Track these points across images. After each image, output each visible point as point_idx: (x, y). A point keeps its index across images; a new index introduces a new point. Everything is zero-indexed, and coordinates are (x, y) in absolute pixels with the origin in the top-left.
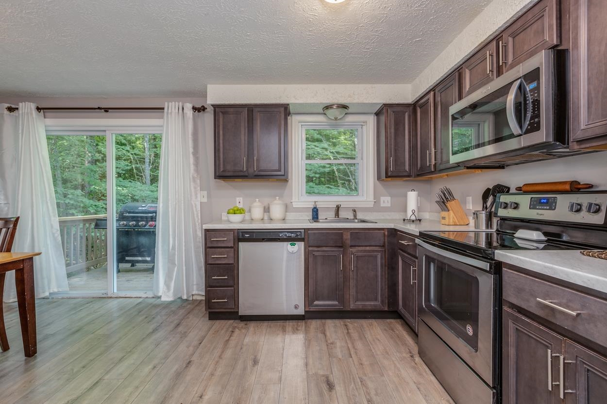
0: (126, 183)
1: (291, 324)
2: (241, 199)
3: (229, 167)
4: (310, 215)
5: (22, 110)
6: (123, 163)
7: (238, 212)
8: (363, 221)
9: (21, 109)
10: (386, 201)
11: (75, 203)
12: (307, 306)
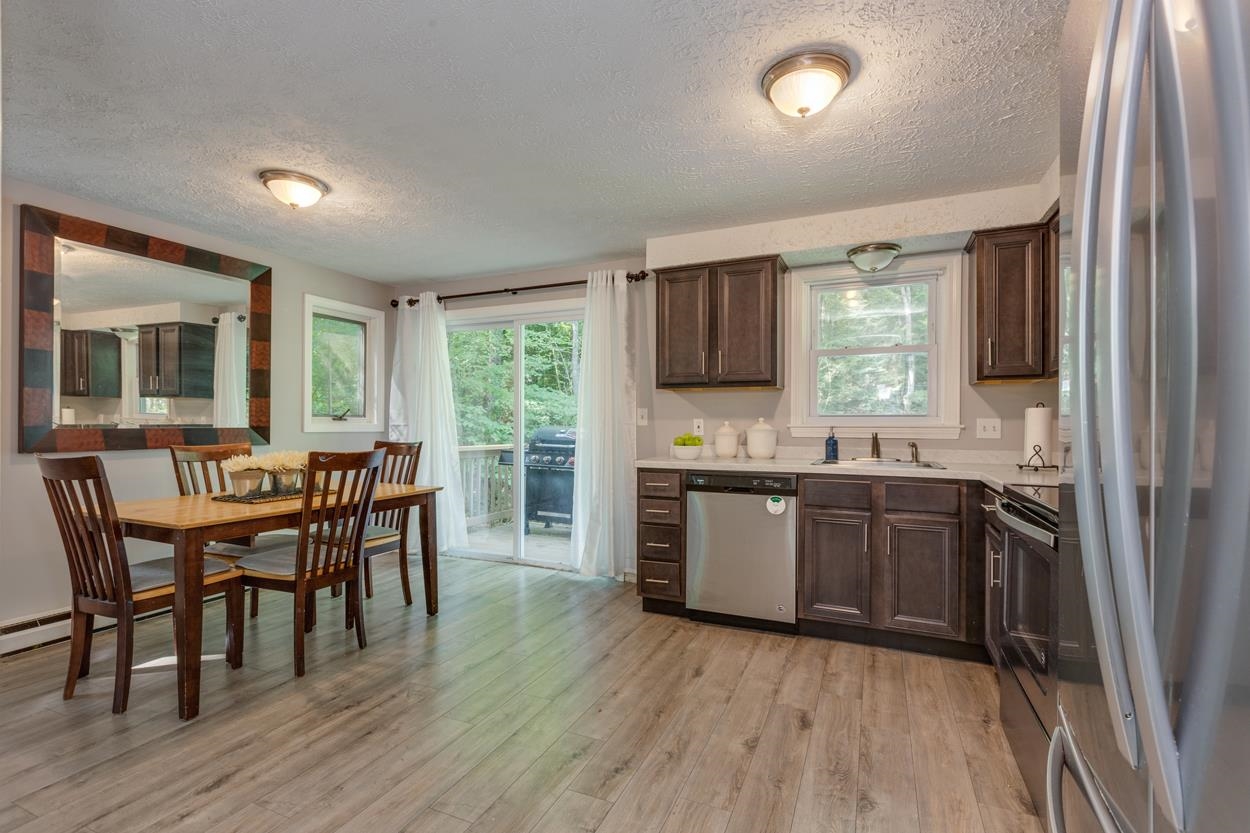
0: (543, 393)
1: (771, 636)
2: (704, 421)
3: (678, 369)
4: (821, 452)
5: (423, 302)
6: (539, 361)
7: (690, 442)
8: (928, 466)
9: (421, 301)
10: (989, 426)
11: (475, 427)
12: (798, 611)
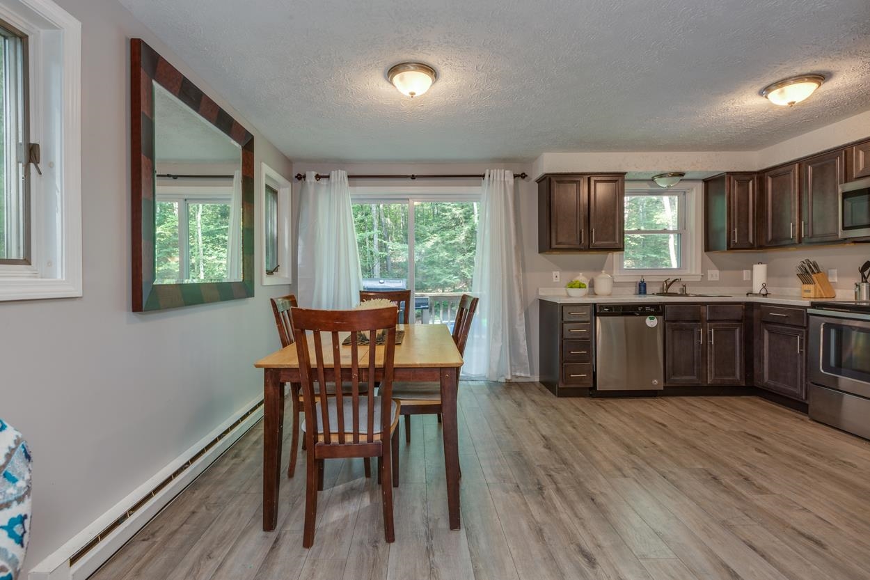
2: (558, 272)
3: (563, 239)
5: (335, 178)
9: (333, 177)
10: (714, 274)
12: (665, 381)
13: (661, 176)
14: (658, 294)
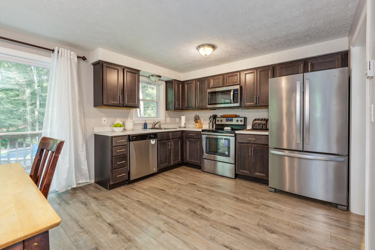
2: (105, 118)
3: (110, 100)
10: (169, 120)
12: (158, 168)
13: (152, 76)
14: (151, 128)
